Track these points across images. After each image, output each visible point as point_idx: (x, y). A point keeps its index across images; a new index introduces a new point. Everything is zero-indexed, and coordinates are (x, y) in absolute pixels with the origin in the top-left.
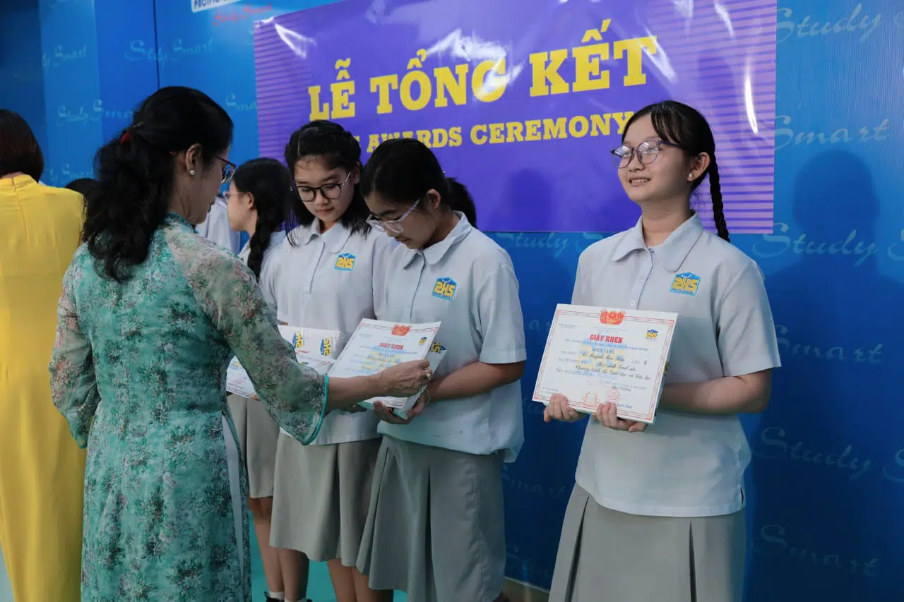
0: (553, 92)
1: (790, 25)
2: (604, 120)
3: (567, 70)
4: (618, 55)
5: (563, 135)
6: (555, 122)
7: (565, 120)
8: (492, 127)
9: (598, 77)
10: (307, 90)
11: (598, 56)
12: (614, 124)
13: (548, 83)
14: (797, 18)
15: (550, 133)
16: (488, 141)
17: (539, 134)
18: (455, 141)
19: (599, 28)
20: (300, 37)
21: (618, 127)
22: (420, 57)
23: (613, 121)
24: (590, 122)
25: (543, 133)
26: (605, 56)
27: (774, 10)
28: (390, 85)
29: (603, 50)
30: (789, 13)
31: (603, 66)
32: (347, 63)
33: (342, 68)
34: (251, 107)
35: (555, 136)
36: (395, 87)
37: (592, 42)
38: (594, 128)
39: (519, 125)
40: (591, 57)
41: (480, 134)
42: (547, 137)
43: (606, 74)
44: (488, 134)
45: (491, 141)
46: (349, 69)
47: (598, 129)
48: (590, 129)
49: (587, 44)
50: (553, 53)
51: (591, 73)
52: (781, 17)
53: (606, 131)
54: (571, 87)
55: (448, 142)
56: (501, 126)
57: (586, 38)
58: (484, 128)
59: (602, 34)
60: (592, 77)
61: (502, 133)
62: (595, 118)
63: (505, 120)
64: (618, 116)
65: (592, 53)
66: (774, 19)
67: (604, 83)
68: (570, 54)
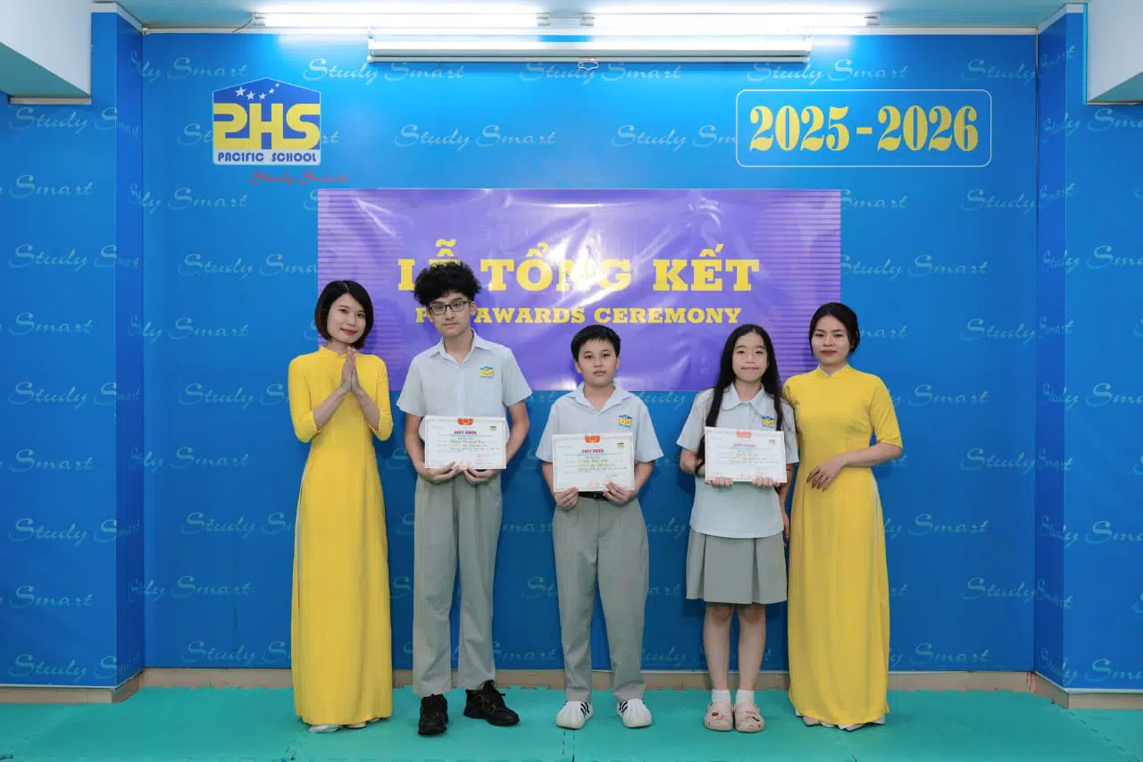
0: (673, 289)
1: (849, 266)
2: (718, 313)
3: (687, 275)
4: (729, 268)
5: (682, 320)
6: (675, 312)
7: (683, 310)
8: (615, 310)
9: (713, 282)
10: (397, 263)
11: (713, 268)
12: (726, 317)
13: (669, 282)
14: (852, 262)
15: (671, 318)
16: (611, 321)
17: (661, 318)
18: (578, 319)
19: (714, 250)
20: (388, 212)
21: (729, 318)
22: (542, 248)
23: (725, 314)
24: (706, 313)
25: (664, 318)
26: (719, 268)
27: (839, 255)
28: (505, 268)
29: (717, 264)
30: (848, 258)
31: (717, 275)
32: (452, 243)
33: (444, 247)
34: (308, 270)
35: (675, 321)
36: (511, 268)
37: (708, 257)
38: (709, 317)
39: (642, 311)
40: (707, 269)
41: (603, 316)
42: (668, 321)
43: (719, 281)
44: (612, 315)
45: (614, 321)
46: (452, 249)
47: (712, 317)
48: (706, 318)
49: (702, 258)
50: (675, 262)
51: (706, 279)
52: (843, 260)
53: (719, 320)
54: (689, 287)
55: (570, 320)
56: (625, 310)
57: (701, 255)
58: (608, 311)
59: (717, 253)
60: (707, 282)
61: (624, 316)
62: (711, 311)
63: (628, 306)
64: (728, 311)
65: (708, 266)
66: (839, 260)
67: (718, 286)
68: (689, 263)
